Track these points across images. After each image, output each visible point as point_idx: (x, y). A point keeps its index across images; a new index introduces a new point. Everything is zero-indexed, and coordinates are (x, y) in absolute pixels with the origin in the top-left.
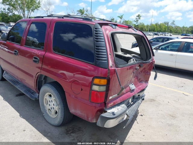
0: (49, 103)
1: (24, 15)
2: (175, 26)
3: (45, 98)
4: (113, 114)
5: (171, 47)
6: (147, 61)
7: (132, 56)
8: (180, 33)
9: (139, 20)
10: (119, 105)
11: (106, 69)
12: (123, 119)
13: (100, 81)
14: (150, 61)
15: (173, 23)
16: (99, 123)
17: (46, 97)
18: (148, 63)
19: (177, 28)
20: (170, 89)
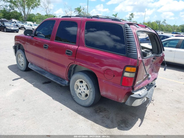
0: (79, 88)
1: (24, 12)
2: (166, 25)
3: (76, 83)
4: (139, 95)
5: (168, 44)
6: (159, 55)
7: (144, 50)
8: (171, 31)
9: (132, 18)
10: (141, 89)
11: (136, 59)
12: (145, 100)
13: (131, 69)
14: (161, 55)
15: (164, 22)
16: (128, 103)
17: (78, 83)
18: (160, 57)
19: (168, 26)
20: (171, 80)
